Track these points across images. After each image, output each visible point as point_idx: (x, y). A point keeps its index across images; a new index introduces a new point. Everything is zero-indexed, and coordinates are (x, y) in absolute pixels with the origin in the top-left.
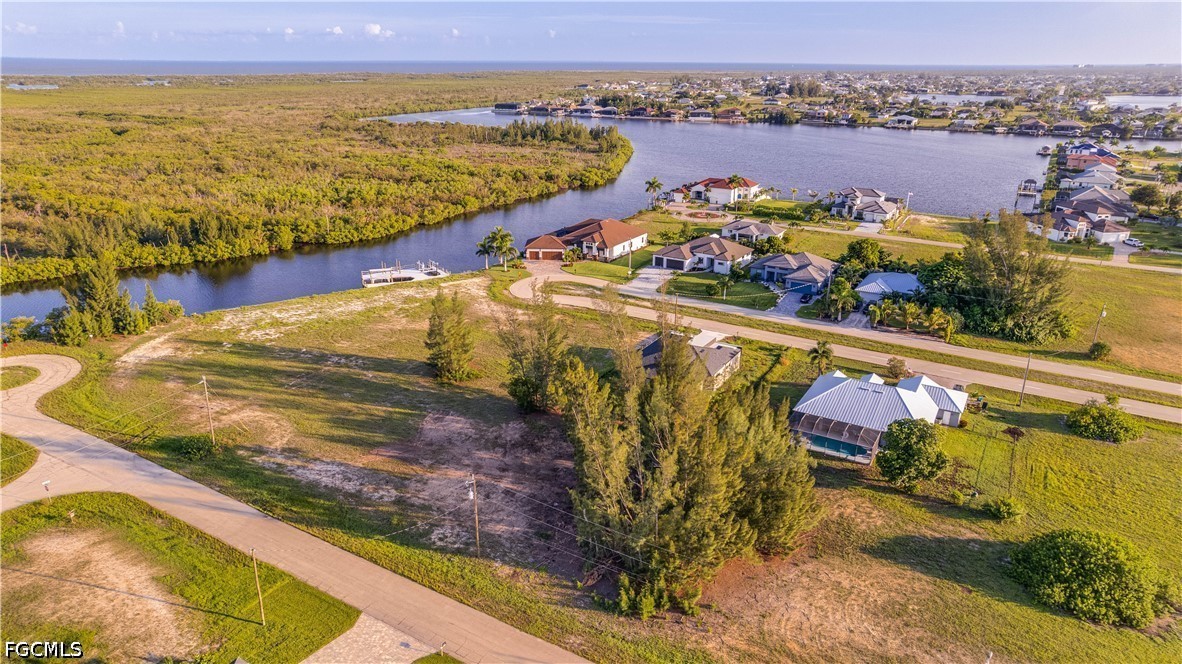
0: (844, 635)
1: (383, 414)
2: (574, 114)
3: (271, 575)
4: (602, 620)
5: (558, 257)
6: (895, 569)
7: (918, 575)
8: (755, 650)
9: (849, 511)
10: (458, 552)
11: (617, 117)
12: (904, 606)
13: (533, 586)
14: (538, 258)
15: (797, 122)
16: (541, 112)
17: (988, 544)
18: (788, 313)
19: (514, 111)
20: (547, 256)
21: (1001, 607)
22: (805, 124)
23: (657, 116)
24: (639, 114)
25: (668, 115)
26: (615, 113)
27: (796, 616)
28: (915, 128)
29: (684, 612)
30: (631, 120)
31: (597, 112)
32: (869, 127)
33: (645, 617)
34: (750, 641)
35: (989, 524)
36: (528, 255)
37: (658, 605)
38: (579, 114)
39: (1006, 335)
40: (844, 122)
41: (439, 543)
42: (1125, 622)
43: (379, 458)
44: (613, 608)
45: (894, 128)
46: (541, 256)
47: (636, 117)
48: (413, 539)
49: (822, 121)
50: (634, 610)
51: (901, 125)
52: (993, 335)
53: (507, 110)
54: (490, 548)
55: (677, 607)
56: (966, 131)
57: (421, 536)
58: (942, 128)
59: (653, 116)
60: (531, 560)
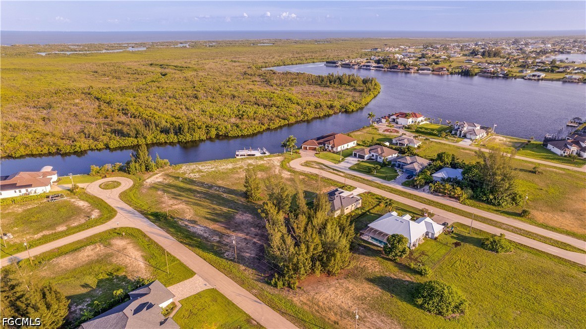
0: (339, 303)
1: (226, 211)
2: (363, 67)
3: (174, 259)
4: (266, 287)
5: (314, 149)
6: (372, 286)
7: (379, 289)
8: (308, 302)
9: (368, 264)
10: (231, 260)
11: (383, 69)
12: (366, 298)
13: (249, 273)
15: (476, 75)
16: (347, 66)
17: (412, 283)
18: (398, 183)
19: (334, 65)
20: (310, 149)
21: (400, 303)
22: (481, 76)
23: (403, 70)
24: (394, 69)
25: (409, 69)
26: (382, 68)
27: (327, 295)
28: (542, 79)
29: (292, 288)
30: (390, 71)
31: (374, 67)
33: (279, 288)
34: (308, 300)
35: (418, 276)
36: (303, 148)
37: (284, 285)
38: (365, 67)
39: (488, 202)
40: (501, 75)
41: (227, 257)
42: (440, 313)
43: (218, 226)
44: (269, 284)
45: (529, 79)
46: (308, 148)
47: (392, 70)
48: (219, 254)
49: (489, 74)
50: (276, 285)
51: (533, 78)
52: (483, 201)
53: (331, 65)
54: (240, 260)
55: (289, 287)
56: (572, 82)
57: (222, 254)
58: (558, 80)
59: (401, 70)
60: (252, 266)
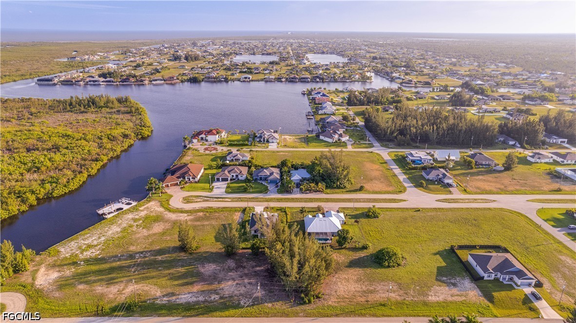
2: (89, 83)
5: (176, 184)
11: (115, 84)
14: (168, 187)
15: (203, 81)
16: (69, 83)
19: (51, 83)
20: (172, 185)
22: (206, 82)
23: (136, 82)
24: (126, 82)
25: (142, 81)
26: (113, 82)
28: (252, 81)
30: (123, 85)
31: (102, 82)
32: (233, 81)
38: (92, 83)
40: (223, 80)
45: (244, 81)
47: (125, 83)
49: (213, 80)
51: (246, 80)
53: (46, 83)
58: (262, 80)
59: (134, 82)
